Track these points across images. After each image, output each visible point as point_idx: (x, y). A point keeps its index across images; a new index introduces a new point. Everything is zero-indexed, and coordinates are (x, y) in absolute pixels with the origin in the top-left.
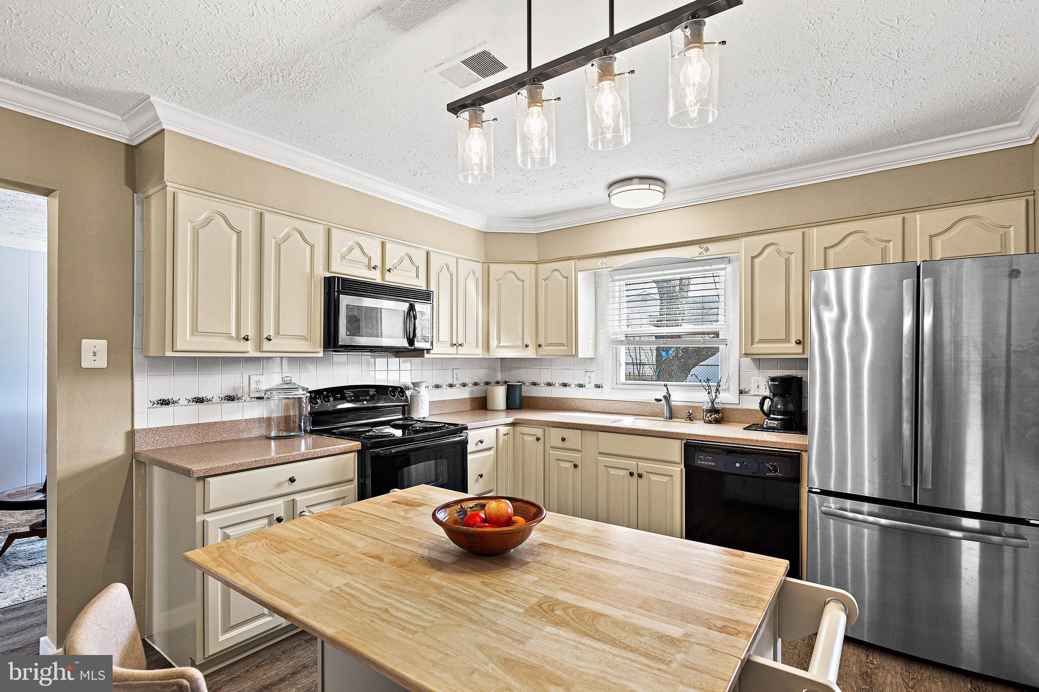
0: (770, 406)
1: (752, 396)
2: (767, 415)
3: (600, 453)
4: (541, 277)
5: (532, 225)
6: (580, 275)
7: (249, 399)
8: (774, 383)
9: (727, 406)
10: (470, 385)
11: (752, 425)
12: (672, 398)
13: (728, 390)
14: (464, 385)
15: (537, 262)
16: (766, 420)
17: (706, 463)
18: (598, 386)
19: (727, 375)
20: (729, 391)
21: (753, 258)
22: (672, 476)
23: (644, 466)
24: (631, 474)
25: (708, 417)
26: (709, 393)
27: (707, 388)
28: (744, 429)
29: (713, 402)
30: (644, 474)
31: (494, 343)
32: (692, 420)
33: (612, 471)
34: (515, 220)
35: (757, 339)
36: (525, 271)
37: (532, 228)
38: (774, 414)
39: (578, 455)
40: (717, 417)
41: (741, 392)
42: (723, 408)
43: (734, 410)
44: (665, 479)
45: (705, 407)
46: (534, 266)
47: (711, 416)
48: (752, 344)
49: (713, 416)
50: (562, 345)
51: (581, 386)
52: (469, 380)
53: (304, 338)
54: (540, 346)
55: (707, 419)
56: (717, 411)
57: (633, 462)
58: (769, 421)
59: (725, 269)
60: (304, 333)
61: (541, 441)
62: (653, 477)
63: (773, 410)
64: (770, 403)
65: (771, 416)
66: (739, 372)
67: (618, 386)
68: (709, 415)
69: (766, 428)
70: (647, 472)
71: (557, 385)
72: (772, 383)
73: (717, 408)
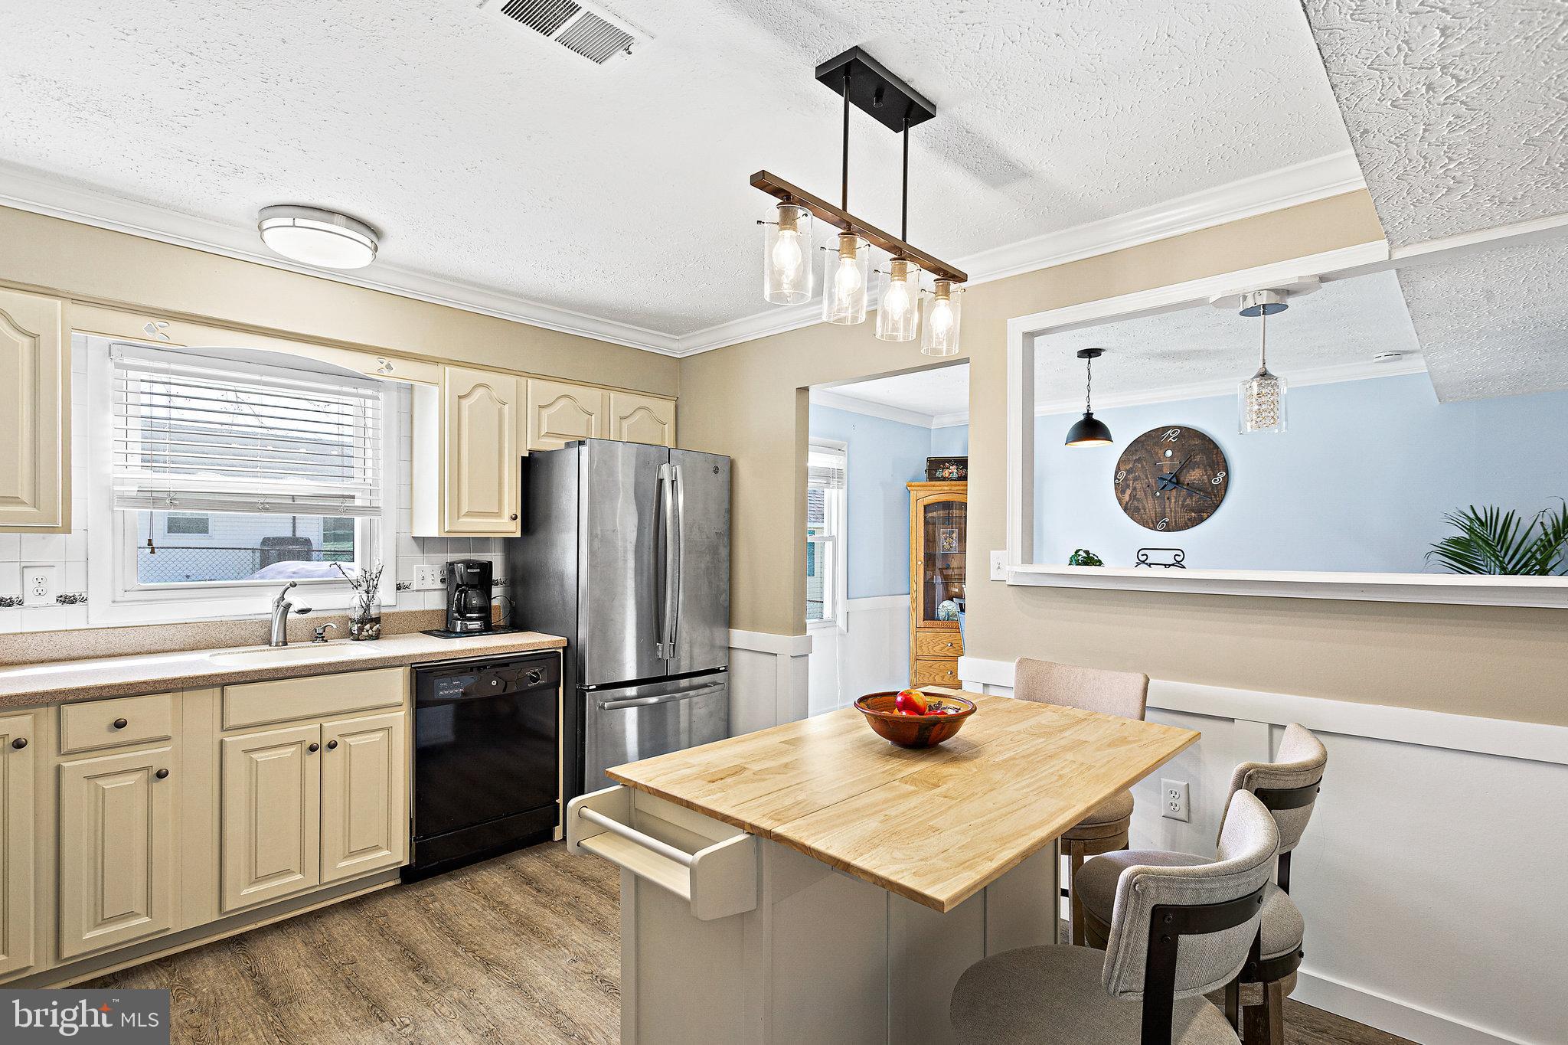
3: (230, 729)
17: (456, 691)
18: (68, 600)
21: (462, 398)
22: (389, 728)
24: (316, 748)
29: (369, 607)
32: (327, 641)
33: (260, 756)
35: (466, 510)
39: (166, 748)
41: (399, 588)
44: (376, 737)
45: (356, 616)
47: (371, 628)
48: (459, 517)
51: (6, 603)
56: (375, 620)
57: (312, 726)
61: (30, 747)
62: (354, 741)
67: (129, 596)
70: (341, 736)
73: (375, 614)
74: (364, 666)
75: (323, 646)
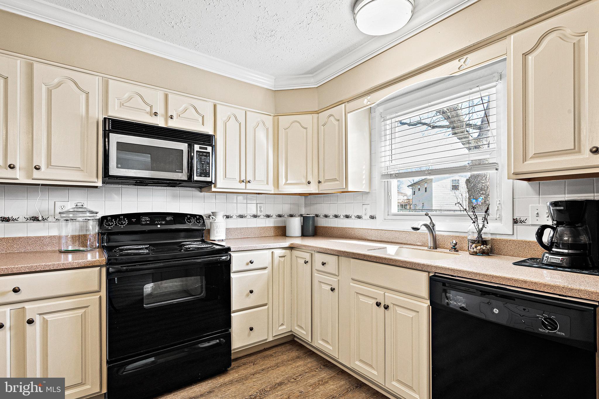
0: (552, 238)
1: (529, 225)
2: (548, 248)
3: (353, 279)
4: (321, 123)
5: (312, 80)
6: (349, 115)
7: (54, 220)
8: (558, 208)
9: (498, 237)
10: (274, 216)
11: (528, 259)
12: (437, 228)
13: (499, 219)
14: (268, 216)
15: (318, 112)
16: (547, 255)
17: (459, 304)
18: (372, 217)
19: (498, 203)
20: (501, 220)
21: (525, 55)
22: (418, 312)
23: (390, 298)
24: (378, 304)
25: (473, 249)
26: (474, 222)
27: (473, 217)
28: (515, 264)
29: (480, 231)
30: (391, 306)
31: (282, 181)
32: (457, 251)
33: (362, 298)
34: (297, 76)
35: (531, 152)
36: (307, 120)
37: (312, 83)
38: (557, 247)
39: (335, 279)
40: (484, 248)
41: (515, 222)
42: (491, 239)
43: (507, 241)
44: (411, 314)
45: (470, 237)
46: (315, 116)
47: (476, 247)
48: (525, 159)
49: (479, 248)
50: (335, 180)
51: (359, 217)
52: (274, 213)
53: (78, 169)
54: (319, 182)
55: (472, 250)
56: (484, 242)
57: (381, 292)
58: (550, 256)
59: (495, 86)
60: (78, 164)
61: (309, 264)
62: (399, 311)
63: (556, 243)
64: (552, 233)
65: (554, 249)
66: (513, 198)
67: (389, 217)
68: (474, 246)
69: (546, 265)
70: (394, 304)
71: (342, 217)
72: (555, 208)
73: (485, 238)
74: (401, 265)
75: (453, 254)
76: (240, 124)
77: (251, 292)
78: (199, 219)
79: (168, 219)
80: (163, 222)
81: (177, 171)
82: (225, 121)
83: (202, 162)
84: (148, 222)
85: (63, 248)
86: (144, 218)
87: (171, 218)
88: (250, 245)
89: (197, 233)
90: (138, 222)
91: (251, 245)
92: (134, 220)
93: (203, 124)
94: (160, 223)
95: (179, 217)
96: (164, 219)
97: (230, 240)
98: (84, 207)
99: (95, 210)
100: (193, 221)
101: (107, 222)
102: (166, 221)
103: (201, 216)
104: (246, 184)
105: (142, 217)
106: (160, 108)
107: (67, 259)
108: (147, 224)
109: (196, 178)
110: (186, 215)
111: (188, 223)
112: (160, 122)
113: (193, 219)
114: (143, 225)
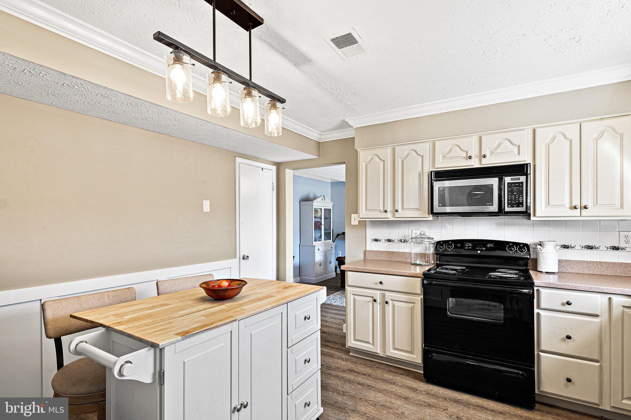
7: (411, 242)
53: (418, 209)
60: (417, 206)
76: (571, 141)
77: (569, 337)
78: (523, 247)
79: (488, 246)
80: (484, 249)
81: (487, 204)
82: (547, 143)
83: (514, 193)
84: (470, 248)
85: (413, 262)
86: (467, 244)
87: (492, 245)
88: (566, 284)
89: (521, 262)
90: (462, 247)
91: (569, 284)
92: (459, 245)
93: (519, 154)
94: (480, 249)
95: (501, 245)
96: (485, 246)
97: (569, 274)
98: (425, 234)
99: (432, 236)
100: (515, 249)
101: (440, 245)
102: (487, 247)
103: (526, 245)
104: (581, 210)
105: (466, 244)
106: (474, 152)
107: (415, 269)
108: (469, 249)
109: (507, 209)
110: (508, 243)
111: (509, 251)
112: (475, 164)
113: (515, 248)
114: (465, 249)
